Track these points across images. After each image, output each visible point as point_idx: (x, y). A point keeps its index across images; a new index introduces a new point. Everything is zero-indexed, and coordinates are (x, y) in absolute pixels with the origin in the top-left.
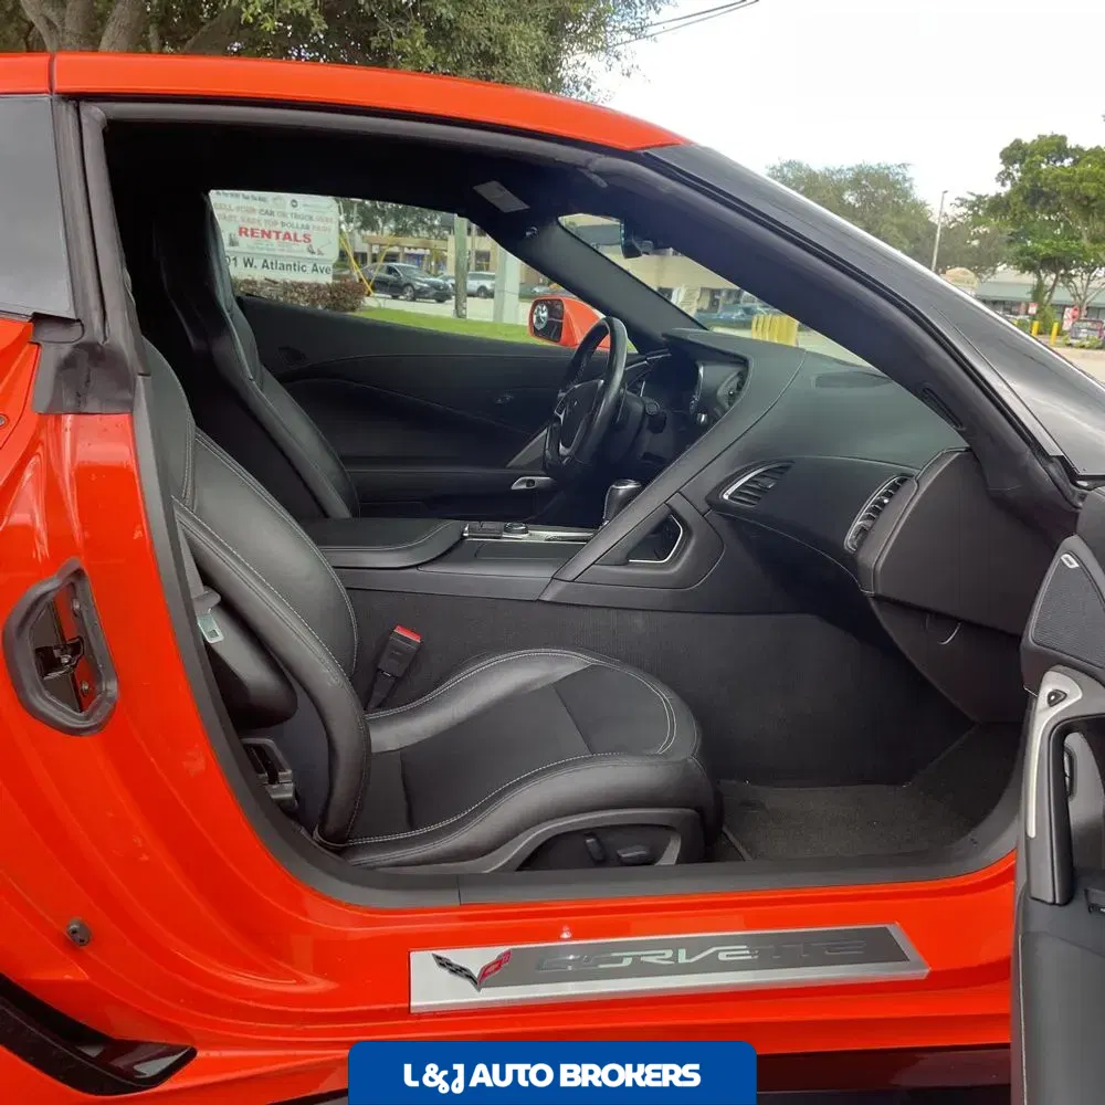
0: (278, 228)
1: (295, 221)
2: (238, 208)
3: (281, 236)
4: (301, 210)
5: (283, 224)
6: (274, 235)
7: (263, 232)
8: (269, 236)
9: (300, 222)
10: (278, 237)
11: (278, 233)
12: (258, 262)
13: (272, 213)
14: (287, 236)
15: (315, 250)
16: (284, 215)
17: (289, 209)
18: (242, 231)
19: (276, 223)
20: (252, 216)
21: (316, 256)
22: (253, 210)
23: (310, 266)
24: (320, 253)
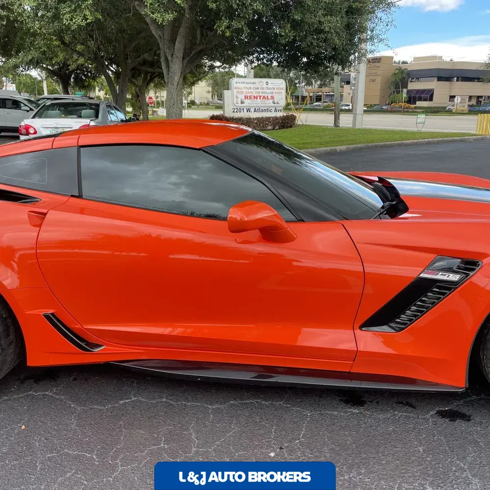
0: (260, 94)
1: (267, 91)
2: (245, 88)
3: (262, 98)
4: (270, 86)
5: (262, 93)
6: (258, 98)
7: (254, 97)
8: (257, 98)
9: (270, 91)
10: (260, 98)
11: (260, 97)
12: (252, 110)
13: (258, 88)
14: (264, 97)
15: (276, 102)
16: (263, 88)
17: (265, 86)
18: (246, 97)
19: (259, 92)
20: (250, 91)
21: (276, 105)
22: (251, 88)
23: (274, 109)
24: (278, 103)
